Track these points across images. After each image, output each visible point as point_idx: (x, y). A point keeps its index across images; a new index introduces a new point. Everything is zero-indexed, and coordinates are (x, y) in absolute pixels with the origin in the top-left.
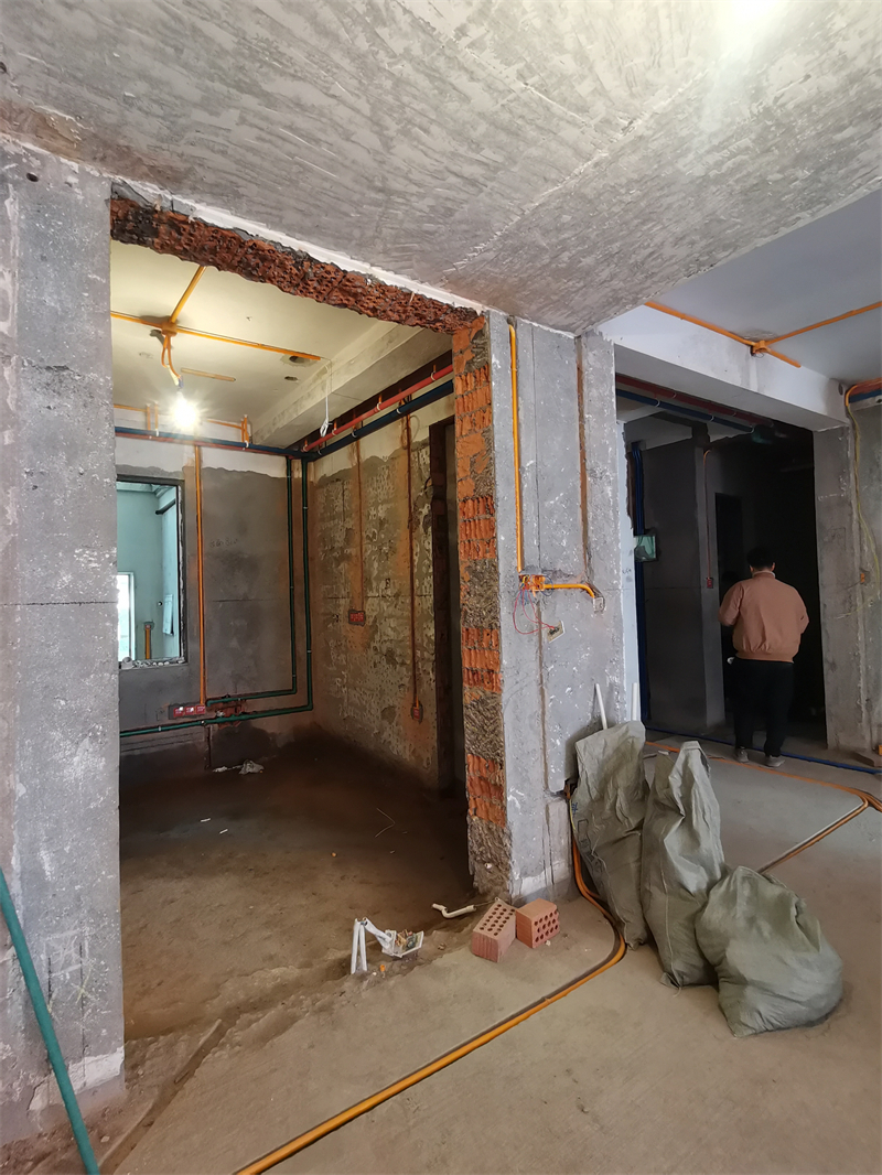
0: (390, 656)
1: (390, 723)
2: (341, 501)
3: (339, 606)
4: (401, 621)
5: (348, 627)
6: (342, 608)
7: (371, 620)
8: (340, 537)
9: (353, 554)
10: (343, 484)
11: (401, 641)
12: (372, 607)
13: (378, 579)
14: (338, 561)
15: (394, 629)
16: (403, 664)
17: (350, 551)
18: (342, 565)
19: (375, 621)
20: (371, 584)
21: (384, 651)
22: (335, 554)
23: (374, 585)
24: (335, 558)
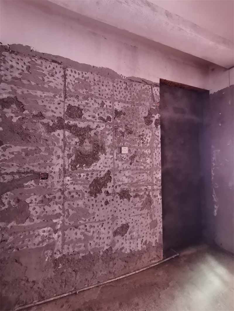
23: (108, 150)
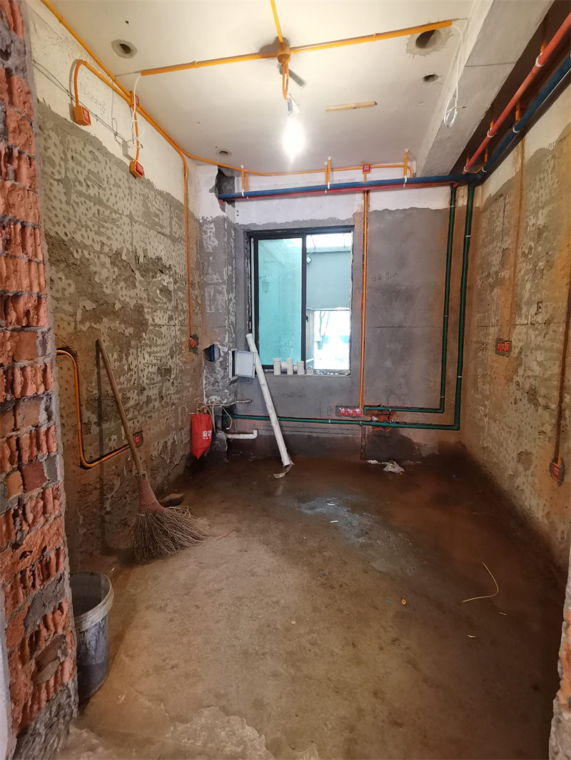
0: (532, 395)
1: (526, 470)
2: (501, 219)
3: (489, 334)
4: (549, 354)
5: (495, 357)
6: (491, 337)
7: (517, 351)
8: (496, 259)
9: (507, 277)
10: (505, 199)
11: (546, 380)
12: (518, 337)
13: (529, 303)
14: (492, 287)
15: (540, 364)
16: (546, 407)
17: (505, 274)
18: (495, 291)
19: (520, 353)
20: (521, 309)
21: (527, 387)
22: (491, 280)
24: (490, 284)
